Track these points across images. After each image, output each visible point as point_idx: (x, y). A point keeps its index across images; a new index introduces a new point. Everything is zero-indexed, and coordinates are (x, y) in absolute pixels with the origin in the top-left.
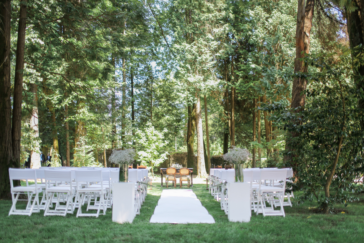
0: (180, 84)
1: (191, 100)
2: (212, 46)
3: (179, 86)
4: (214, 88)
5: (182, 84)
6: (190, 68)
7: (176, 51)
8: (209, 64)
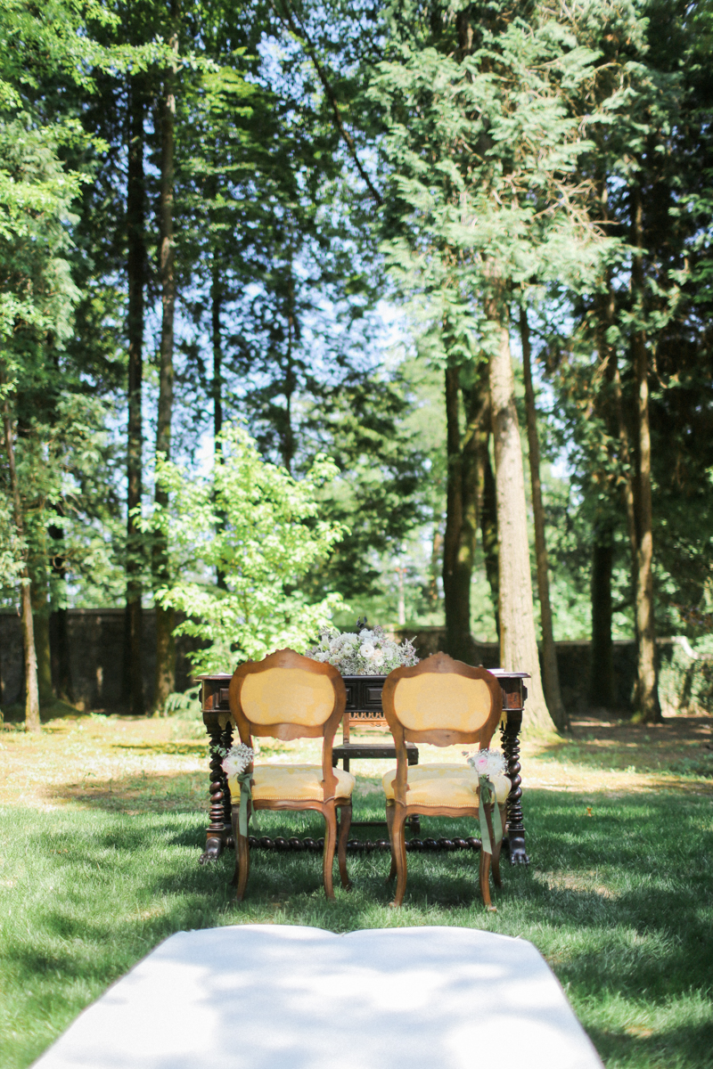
0: (407, 263)
1: (468, 332)
2: (567, 72)
3: (405, 269)
4: (582, 284)
5: (420, 260)
6: (457, 178)
7: (386, 101)
8: (554, 157)
